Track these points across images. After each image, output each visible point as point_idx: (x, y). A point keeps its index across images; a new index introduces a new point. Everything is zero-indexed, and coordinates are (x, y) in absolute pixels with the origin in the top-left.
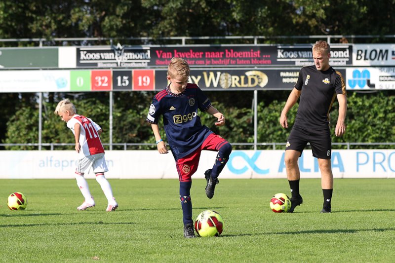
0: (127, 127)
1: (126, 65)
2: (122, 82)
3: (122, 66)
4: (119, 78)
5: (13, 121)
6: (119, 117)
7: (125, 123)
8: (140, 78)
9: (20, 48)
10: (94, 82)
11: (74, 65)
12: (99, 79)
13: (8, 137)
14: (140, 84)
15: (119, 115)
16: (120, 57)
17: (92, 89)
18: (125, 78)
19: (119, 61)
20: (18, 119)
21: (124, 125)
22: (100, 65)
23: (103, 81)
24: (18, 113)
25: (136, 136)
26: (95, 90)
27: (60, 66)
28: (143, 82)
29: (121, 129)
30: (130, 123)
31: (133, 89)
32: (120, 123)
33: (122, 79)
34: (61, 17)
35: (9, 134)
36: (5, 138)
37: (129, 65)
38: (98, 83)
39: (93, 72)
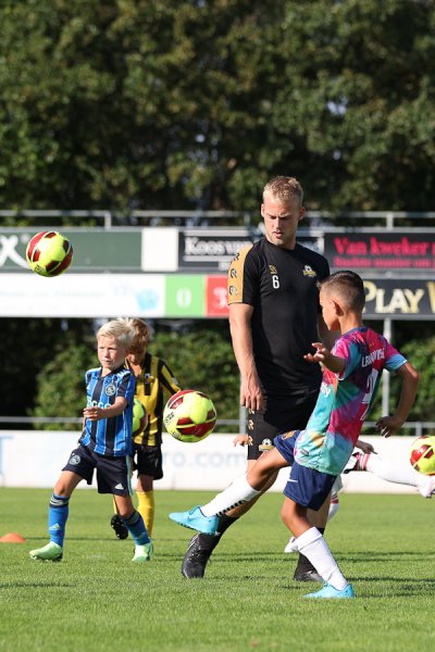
5: (50, 373)
9: (67, 230)
11: (173, 264)
13: (39, 405)
20: (59, 370)
22: (222, 266)
24: (60, 358)
27: (145, 267)
34: (147, 170)
35: (42, 398)
36: (33, 405)
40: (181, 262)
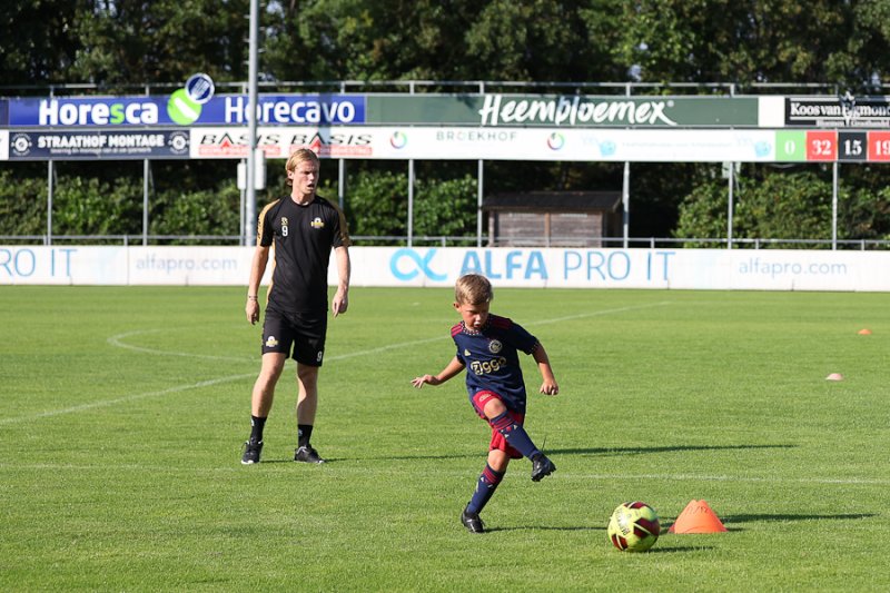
0: (858, 215)
1: (857, 124)
2: (851, 149)
3: (853, 125)
4: (848, 143)
5: (687, 203)
6: (846, 200)
7: (855, 208)
8: (878, 144)
9: (701, 96)
10: (810, 148)
11: (781, 123)
12: (818, 143)
13: (680, 227)
14: (878, 152)
15: (846, 196)
16: (850, 112)
17: (808, 157)
18: (857, 143)
19: (847, 119)
20: (695, 200)
21: (854, 212)
22: (819, 124)
23: (823, 147)
24: (695, 192)
25: (871, 227)
26: (812, 160)
27: (761, 124)
28: (882, 149)
29: (849, 217)
30: (863, 208)
31: (868, 160)
32: (847, 208)
33: (852, 144)
34: (763, 54)
35: (682, 222)
36: (676, 227)
37: (862, 124)
38: (816, 150)
39: (809, 134)
40: (787, 121)
